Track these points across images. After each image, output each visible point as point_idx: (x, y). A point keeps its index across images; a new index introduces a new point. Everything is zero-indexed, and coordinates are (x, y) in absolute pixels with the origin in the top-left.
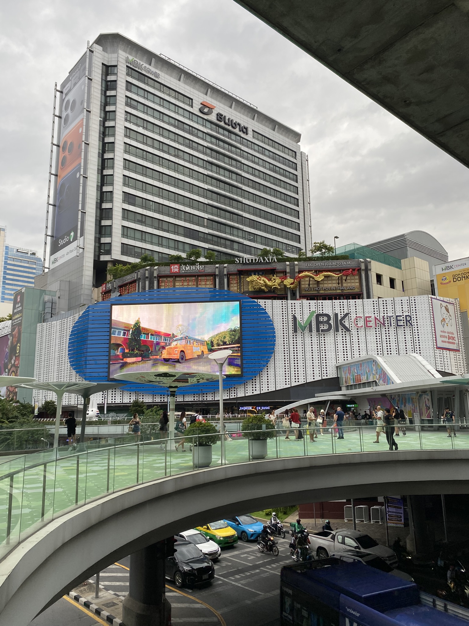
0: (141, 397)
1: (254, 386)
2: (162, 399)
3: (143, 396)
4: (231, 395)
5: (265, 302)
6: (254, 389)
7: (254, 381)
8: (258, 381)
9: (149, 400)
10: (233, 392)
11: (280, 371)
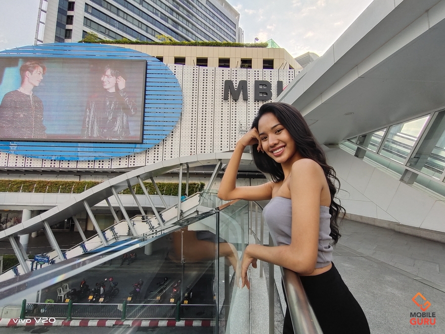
0: (29, 161)
1: (156, 155)
2: (53, 165)
3: (31, 160)
4: (130, 163)
5: (175, 67)
6: (156, 158)
7: (157, 150)
8: (160, 150)
9: (37, 164)
10: (133, 160)
11: (186, 141)
